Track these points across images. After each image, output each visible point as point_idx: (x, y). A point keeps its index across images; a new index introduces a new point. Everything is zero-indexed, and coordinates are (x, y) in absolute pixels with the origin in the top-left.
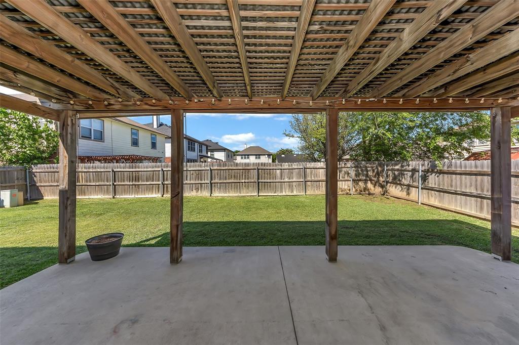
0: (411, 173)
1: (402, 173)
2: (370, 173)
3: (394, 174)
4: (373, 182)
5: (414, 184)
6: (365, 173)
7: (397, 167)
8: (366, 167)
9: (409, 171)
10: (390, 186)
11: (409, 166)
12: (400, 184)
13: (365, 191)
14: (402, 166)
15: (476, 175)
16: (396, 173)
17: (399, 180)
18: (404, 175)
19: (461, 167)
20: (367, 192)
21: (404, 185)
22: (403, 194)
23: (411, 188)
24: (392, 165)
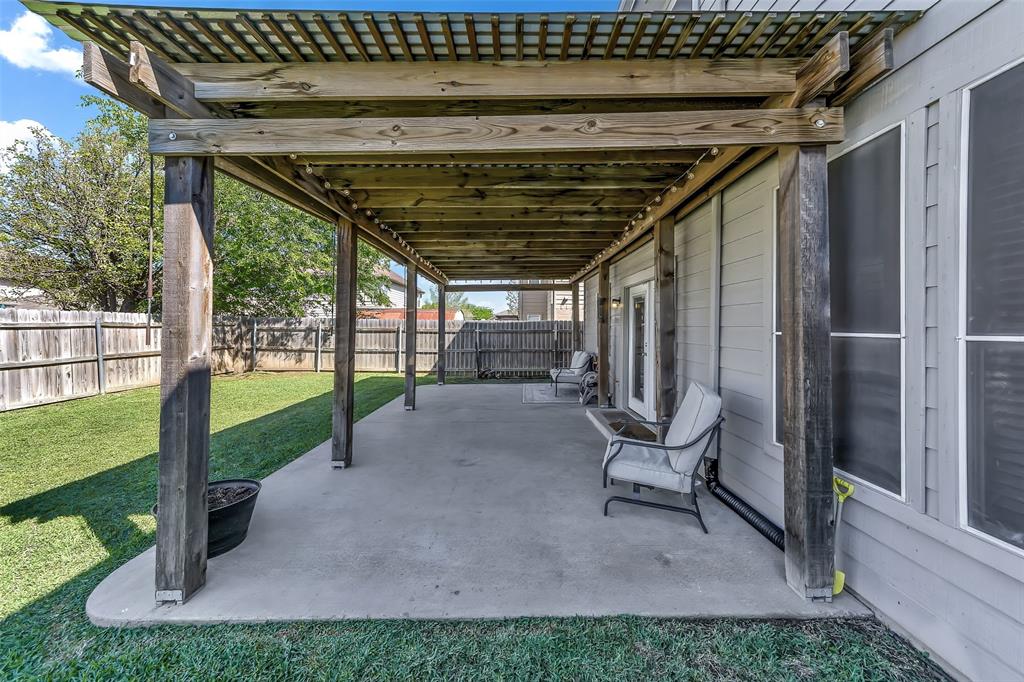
0: (303, 333)
1: (287, 333)
2: (229, 337)
3: (273, 336)
4: (232, 351)
5: (309, 347)
6: (221, 336)
7: (278, 326)
8: (224, 325)
9: (300, 331)
10: (262, 356)
11: (300, 323)
12: (285, 351)
13: (220, 369)
14: (288, 324)
15: (380, 332)
16: (277, 334)
17: (282, 344)
18: (291, 336)
19: (367, 325)
20: (224, 371)
21: (291, 351)
22: (291, 363)
23: (303, 354)
24: (268, 322)
